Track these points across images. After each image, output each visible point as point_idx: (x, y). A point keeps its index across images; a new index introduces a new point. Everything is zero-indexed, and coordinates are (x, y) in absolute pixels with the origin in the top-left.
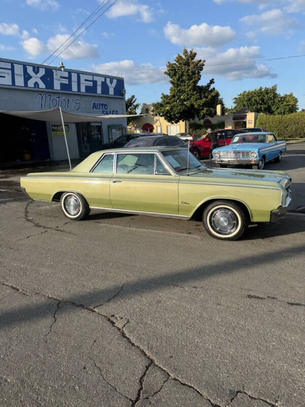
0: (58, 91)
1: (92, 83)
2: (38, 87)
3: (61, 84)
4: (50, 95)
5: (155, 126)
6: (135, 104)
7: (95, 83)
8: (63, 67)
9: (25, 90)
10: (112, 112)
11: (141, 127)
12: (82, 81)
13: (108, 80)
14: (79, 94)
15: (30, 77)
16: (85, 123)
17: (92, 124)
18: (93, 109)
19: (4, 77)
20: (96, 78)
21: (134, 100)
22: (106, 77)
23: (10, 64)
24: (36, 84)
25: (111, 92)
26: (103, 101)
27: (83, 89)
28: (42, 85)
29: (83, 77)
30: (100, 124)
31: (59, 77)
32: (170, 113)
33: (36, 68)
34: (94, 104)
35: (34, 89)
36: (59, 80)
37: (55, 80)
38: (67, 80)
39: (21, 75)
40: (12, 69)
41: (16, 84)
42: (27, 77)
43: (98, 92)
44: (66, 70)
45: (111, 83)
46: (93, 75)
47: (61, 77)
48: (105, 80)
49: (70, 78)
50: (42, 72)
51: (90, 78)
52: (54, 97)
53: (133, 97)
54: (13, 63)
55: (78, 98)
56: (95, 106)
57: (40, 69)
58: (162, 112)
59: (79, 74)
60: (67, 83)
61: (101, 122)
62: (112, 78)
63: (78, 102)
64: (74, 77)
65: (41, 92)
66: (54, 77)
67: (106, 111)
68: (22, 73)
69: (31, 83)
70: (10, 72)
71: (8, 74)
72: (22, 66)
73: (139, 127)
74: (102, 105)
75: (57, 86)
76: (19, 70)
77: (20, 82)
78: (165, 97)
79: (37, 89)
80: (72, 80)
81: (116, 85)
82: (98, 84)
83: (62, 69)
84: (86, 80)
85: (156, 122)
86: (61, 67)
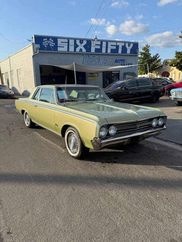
0: (93, 53)
1: (115, 47)
2: (82, 51)
3: (96, 49)
4: (89, 56)
5: (170, 73)
6: (158, 59)
7: (117, 47)
8: (96, 39)
9: (75, 53)
10: (128, 64)
11: (161, 74)
12: (109, 46)
13: (127, 44)
14: (106, 54)
15: (78, 46)
16: (108, 71)
17: (113, 73)
18: (115, 63)
19: (64, 47)
20: (118, 44)
21: (158, 56)
22: (125, 43)
23: (67, 40)
24: (81, 50)
25: (129, 52)
26: (122, 58)
27: (109, 51)
28: (84, 50)
29: (109, 44)
30: (118, 72)
31: (95, 45)
32: (180, 64)
33: (81, 41)
34: (116, 60)
35: (80, 53)
36: (94, 46)
37: (92, 47)
38: (100, 46)
39: (73, 45)
40: (68, 42)
41: (70, 51)
42: (76, 46)
43: (119, 53)
44: (98, 40)
45: (129, 46)
46: (117, 42)
47: (96, 45)
48: (125, 44)
49: (101, 45)
50: (85, 43)
51: (115, 44)
52: (91, 57)
53: (157, 54)
54: (68, 39)
55: (106, 56)
56: (116, 61)
57: (84, 41)
58: (174, 64)
59: (107, 42)
60: (99, 48)
61: (119, 71)
62: (129, 43)
63: (106, 59)
64: (104, 44)
65: (83, 54)
66: (92, 45)
67: (123, 64)
68: (73, 44)
69: (78, 50)
70: (67, 44)
71: (66, 45)
72: (74, 40)
73: (160, 74)
74: (121, 60)
75: (93, 50)
76: (72, 42)
77: (72, 49)
78: (177, 53)
79: (81, 53)
80: (103, 46)
81: (132, 47)
82: (120, 47)
83: (96, 40)
84: (111, 45)
85: (172, 71)
86: (95, 39)
